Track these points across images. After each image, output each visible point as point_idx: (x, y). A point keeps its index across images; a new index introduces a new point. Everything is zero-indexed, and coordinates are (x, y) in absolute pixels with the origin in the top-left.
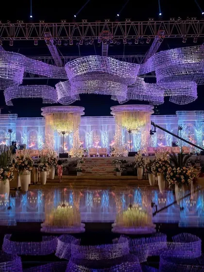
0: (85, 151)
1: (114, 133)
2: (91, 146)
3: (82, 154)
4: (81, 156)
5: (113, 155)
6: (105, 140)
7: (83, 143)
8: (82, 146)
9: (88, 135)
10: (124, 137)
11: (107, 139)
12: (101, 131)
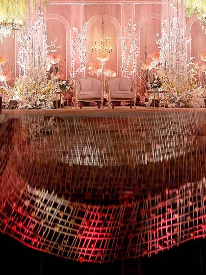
0: (62, 87)
1: (157, 28)
2: (82, 70)
3: (53, 96)
4: (50, 105)
5: (155, 103)
6: (128, 53)
7: (58, 60)
8: (55, 69)
9: (75, 35)
10: (188, 41)
11: (134, 49)
12: (114, 21)
